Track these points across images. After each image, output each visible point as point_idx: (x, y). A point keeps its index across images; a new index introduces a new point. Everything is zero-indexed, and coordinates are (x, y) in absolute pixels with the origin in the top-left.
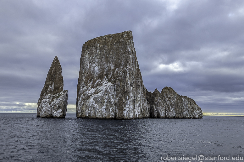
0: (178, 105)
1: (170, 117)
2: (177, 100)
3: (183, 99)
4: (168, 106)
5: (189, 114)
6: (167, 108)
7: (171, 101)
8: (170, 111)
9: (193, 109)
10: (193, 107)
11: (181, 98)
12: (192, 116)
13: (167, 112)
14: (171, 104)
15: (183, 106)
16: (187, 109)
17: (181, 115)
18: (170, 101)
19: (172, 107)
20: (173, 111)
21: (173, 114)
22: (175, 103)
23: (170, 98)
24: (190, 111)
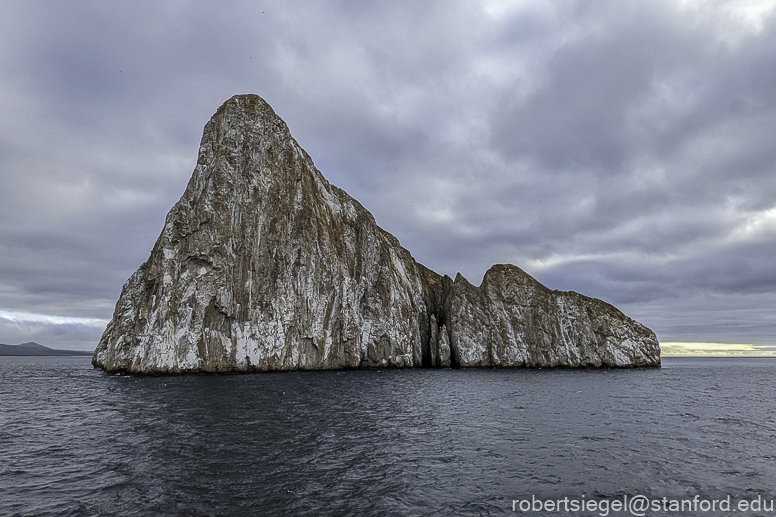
0: (535, 323)
1: (505, 365)
2: (535, 307)
3: (560, 302)
4: (502, 325)
5: (582, 353)
6: (495, 335)
7: (515, 309)
8: (507, 343)
9: (604, 336)
10: (600, 329)
11: (553, 299)
12: (595, 359)
13: (498, 346)
14: (514, 322)
15: (558, 327)
16: (575, 336)
17: (547, 357)
18: (510, 310)
19: (516, 330)
20: (518, 342)
21: (519, 353)
22: (527, 317)
23: (510, 301)
24: (585, 342)
